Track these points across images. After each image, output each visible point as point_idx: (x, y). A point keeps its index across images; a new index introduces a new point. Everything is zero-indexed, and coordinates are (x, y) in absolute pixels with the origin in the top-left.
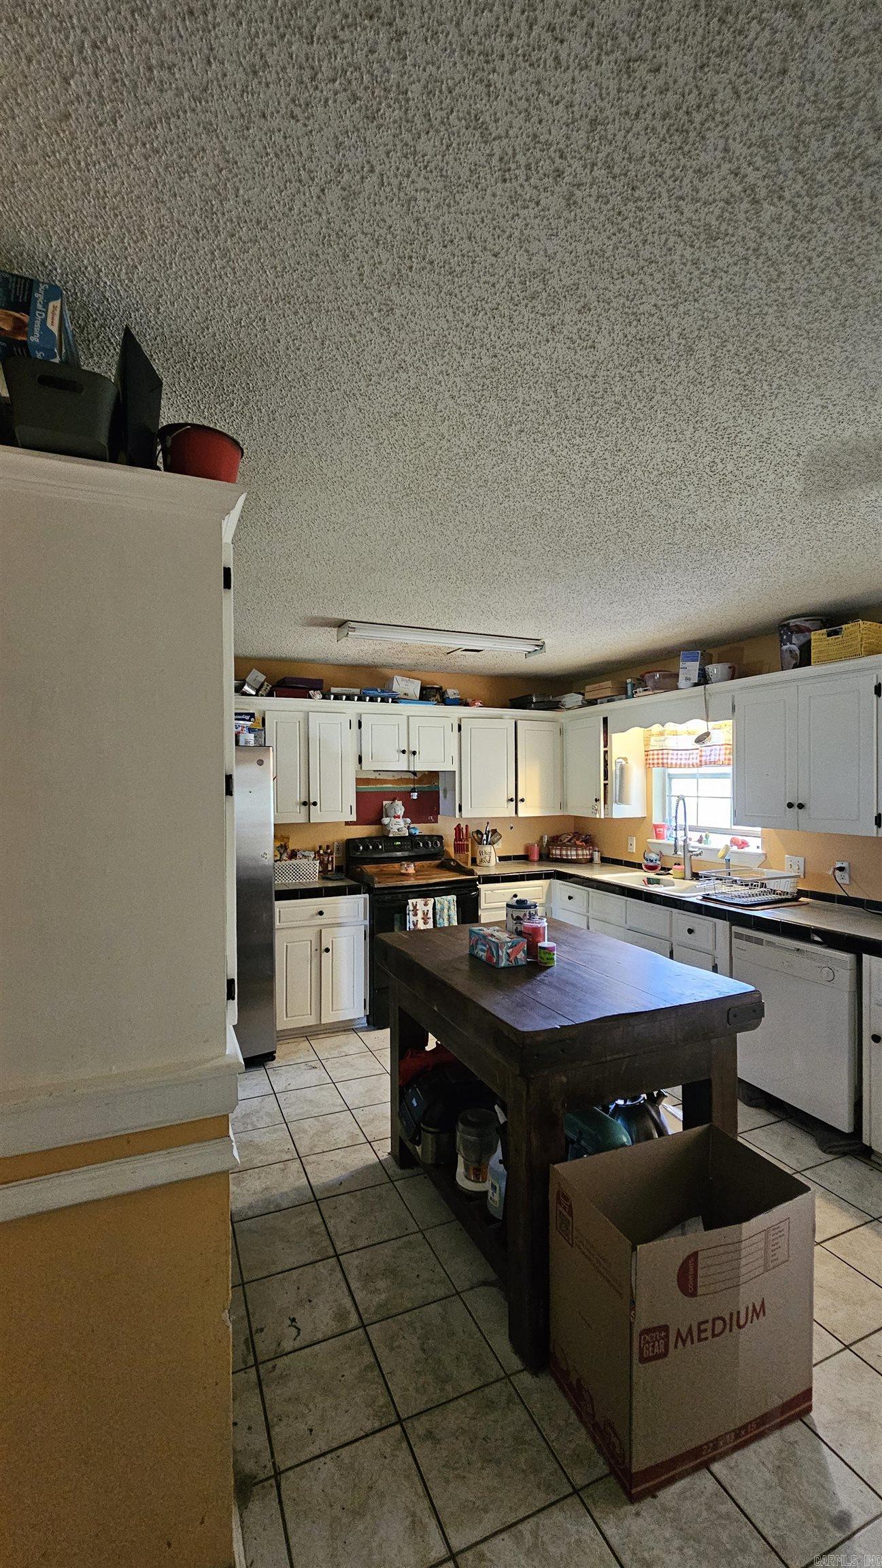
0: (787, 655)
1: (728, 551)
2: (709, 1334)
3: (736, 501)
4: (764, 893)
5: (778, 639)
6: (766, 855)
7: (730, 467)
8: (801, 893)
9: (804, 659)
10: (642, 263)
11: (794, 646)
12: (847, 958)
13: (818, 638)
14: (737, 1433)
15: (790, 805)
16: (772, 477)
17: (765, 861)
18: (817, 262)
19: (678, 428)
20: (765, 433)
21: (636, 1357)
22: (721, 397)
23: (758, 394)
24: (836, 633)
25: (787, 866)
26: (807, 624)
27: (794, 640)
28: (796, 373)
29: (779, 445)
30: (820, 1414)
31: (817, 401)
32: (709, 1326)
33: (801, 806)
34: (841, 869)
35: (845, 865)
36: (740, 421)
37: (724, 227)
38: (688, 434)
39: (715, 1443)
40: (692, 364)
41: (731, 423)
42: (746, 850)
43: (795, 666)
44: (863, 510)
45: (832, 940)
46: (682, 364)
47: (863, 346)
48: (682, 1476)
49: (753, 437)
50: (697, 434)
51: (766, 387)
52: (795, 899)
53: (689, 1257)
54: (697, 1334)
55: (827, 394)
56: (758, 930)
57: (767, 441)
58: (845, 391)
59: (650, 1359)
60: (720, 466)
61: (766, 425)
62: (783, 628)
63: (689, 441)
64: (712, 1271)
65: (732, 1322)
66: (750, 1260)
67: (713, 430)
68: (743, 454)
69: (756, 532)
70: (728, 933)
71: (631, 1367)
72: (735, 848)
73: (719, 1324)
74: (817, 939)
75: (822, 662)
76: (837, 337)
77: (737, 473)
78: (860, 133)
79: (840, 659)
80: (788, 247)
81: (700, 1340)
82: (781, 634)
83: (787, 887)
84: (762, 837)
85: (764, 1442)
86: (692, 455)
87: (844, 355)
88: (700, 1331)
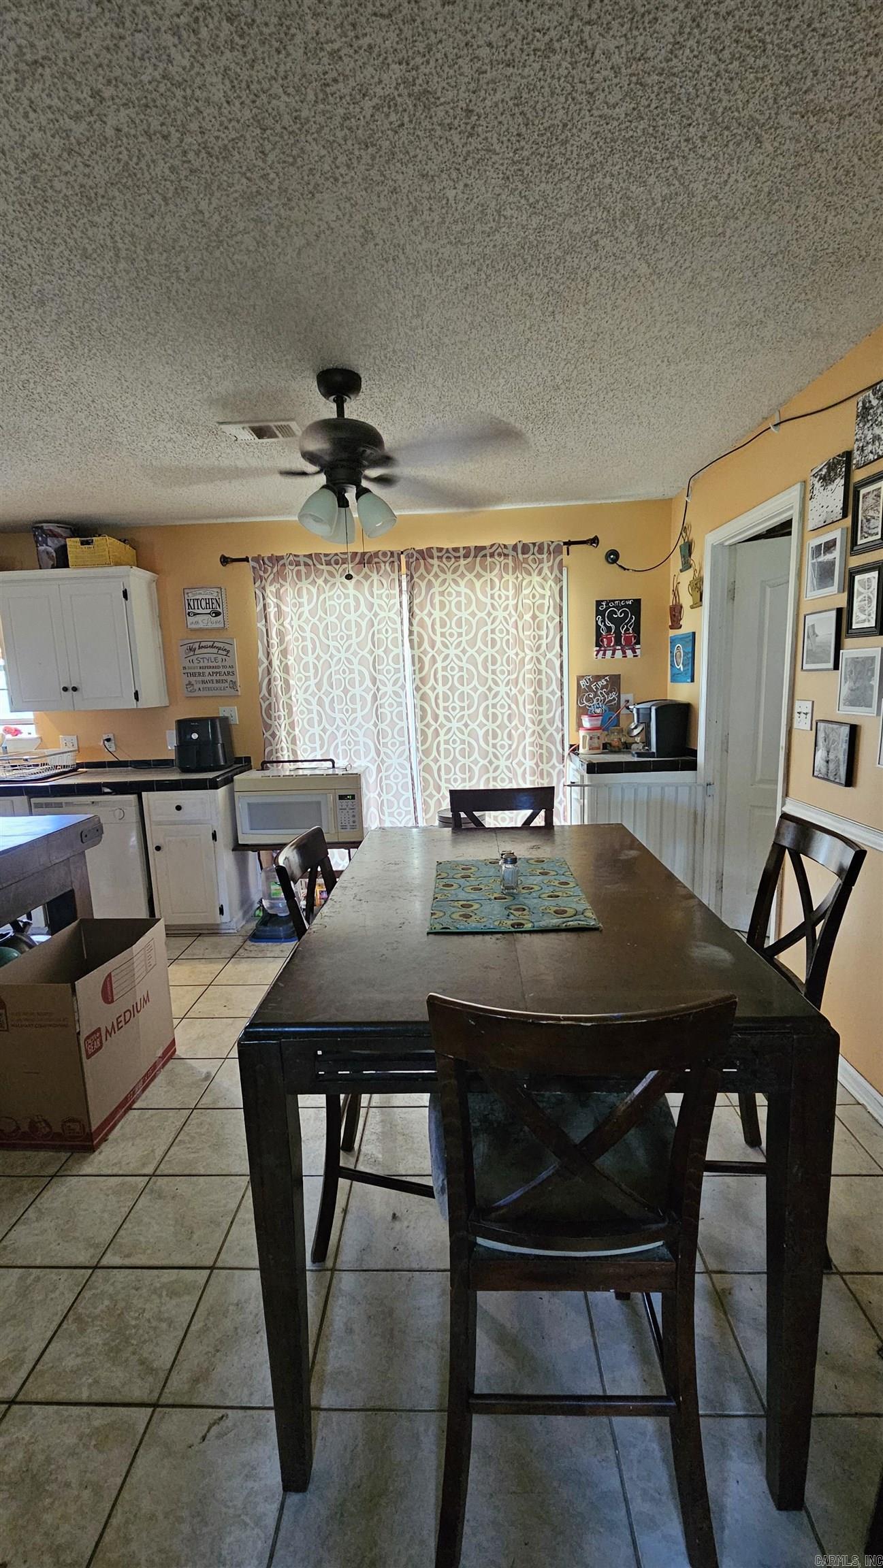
0: (45, 557)
1: (10, 452)
2: (123, 1023)
3: (34, 416)
4: (48, 769)
5: (33, 540)
6: (41, 738)
7: (40, 389)
8: (80, 765)
9: (62, 560)
10: (31, 238)
11: (51, 546)
12: (132, 798)
13: (73, 544)
14: (144, 1079)
15: (65, 689)
16: (69, 409)
17: (42, 742)
18: (141, 303)
19: (9, 346)
20: (75, 378)
21: (84, 1056)
22: (52, 341)
23: (80, 352)
24: (88, 543)
25: (62, 743)
26: (59, 530)
27: (50, 542)
28: (109, 352)
29: (82, 390)
30: (180, 1051)
31: (116, 373)
32: (122, 1018)
33: (75, 689)
34: (108, 740)
35: (111, 736)
36: (60, 362)
37: (95, 256)
38: (15, 354)
39: (133, 1091)
40: (40, 311)
41: (53, 360)
42: (19, 736)
43: (53, 567)
44: (124, 454)
45: (119, 789)
46: (33, 308)
47: (151, 357)
48: (119, 1121)
49: (65, 378)
50: (24, 357)
51: (86, 351)
52: (74, 770)
53: (105, 981)
54: (117, 1026)
55: (123, 373)
56: (55, 796)
57: (75, 384)
58: (135, 375)
59: (93, 1054)
60: (32, 385)
61: (78, 373)
62: (37, 530)
63: (14, 359)
64: (120, 982)
65: (134, 1011)
66: (139, 969)
67: (37, 359)
68: (54, 384)
69: (40, 443)
70: (27, 805)
71: (82, 1063)
72: (9, 736)
73: (128, 1014)
74: (108, 790)
75: (77, 566)
76: (140, 345)
77: (43, 395)
78: (180, 264)
79: (94, 566)
80: (127, 287)
81: (119, 1029)
82: (35, 535)
83: (68, 760)
84: (36, 722)
85: (156, 1080)
86: (12, 369)
87: (140, 357)
88: (118, 1024)
